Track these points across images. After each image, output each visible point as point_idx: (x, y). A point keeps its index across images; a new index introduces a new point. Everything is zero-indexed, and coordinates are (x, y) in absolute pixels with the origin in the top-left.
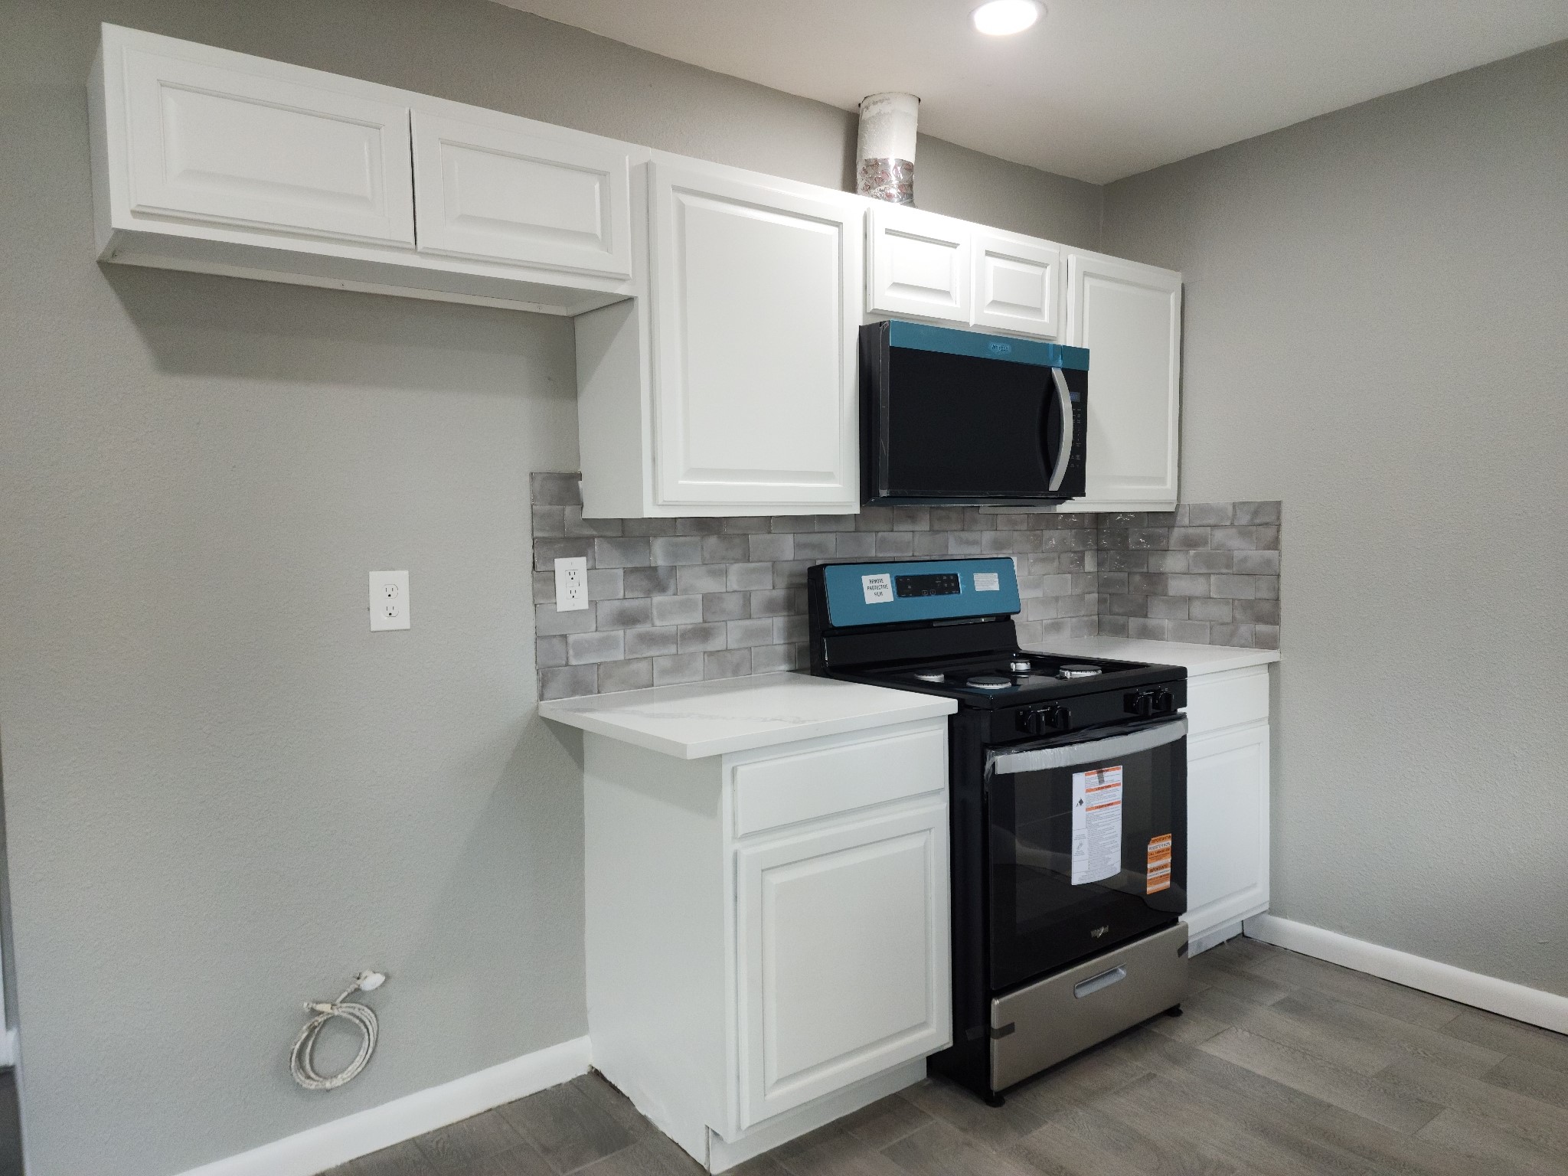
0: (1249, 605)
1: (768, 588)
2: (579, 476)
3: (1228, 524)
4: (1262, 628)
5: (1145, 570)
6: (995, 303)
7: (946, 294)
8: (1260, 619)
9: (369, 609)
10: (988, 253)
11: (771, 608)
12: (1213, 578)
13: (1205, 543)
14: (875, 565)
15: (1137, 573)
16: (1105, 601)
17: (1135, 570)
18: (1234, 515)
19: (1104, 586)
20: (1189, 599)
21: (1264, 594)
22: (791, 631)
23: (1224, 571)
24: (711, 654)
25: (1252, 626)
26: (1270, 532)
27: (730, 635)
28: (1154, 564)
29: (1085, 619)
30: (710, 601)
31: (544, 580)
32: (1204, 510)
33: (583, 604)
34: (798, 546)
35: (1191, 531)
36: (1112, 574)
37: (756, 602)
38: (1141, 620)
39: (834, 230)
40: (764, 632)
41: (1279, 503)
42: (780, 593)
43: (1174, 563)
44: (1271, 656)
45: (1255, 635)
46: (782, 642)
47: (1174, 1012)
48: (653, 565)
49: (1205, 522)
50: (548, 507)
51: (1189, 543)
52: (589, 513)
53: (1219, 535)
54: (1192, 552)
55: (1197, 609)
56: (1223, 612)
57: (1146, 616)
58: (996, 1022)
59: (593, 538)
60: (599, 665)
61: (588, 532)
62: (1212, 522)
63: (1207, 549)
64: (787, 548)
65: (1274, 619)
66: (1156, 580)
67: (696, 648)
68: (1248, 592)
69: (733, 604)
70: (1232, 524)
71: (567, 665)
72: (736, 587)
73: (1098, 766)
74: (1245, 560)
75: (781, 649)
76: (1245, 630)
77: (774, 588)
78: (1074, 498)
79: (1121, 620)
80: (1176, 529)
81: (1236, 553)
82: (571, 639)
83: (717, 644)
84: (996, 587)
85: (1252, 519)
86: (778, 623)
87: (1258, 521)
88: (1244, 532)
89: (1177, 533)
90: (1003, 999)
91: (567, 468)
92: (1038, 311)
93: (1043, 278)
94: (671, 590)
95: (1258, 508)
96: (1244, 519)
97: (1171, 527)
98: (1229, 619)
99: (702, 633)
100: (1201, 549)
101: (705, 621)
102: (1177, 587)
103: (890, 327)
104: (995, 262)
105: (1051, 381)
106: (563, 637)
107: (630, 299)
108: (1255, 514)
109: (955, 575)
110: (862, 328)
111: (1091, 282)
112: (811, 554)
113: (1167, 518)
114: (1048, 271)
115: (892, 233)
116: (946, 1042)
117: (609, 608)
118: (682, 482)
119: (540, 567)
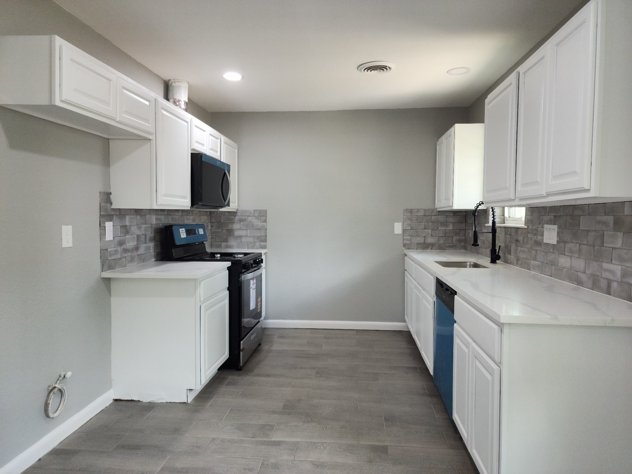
0: (258, 237)
1: (150, 234)
2: (111, 193)
3: (252, 215)
4: (262, 244)
5: (227, 228)
6: (211, 149)
7: (203, 145)
8: (262, 241)
9: (62, 240)
10: (211, 135)
11: (151, 240)
12: (248, 230)
13: (246, 221)
14: (182, 226)
15: (224, 229)
16: (213, 238)
17: (223, 228)
18: (254, 213)
19: (213, 233)
20: (241, 237)
21: (263, 234)
22: (156, 247)
23: (251, 228)
24: (138, 255)
25: (260, 243)
26: (264, 218)
27: (141, 251)
28: (230, 227)
29: (209, 243)
30: (138, 237)
31: (102, 228)
32: (245, 211)
33: (112, 239)
34: (157, 219)
35: (241, 217)
36: (216, 230)
37: (148, 237)
38: (226, 243)
39: (186, 124)
40: (149, 248)
41: (266, 211)
42: (152, 235)
43: (236, 226)
45: (260, 245)
46: (153, 251)
47: (260, 344)
48: (126, 225)
49: (245, 215)
50: (104, 204)
51: (241, 221)
52: (114, 206)
53: (250, 219)
54: (242, 223)
55: (243, 239)
56: (252, 240)
57: (227, 242)
58: (241, 348)
59: (113, 215)
60: (115, 259)
61: (113, 213)
62: (247, 215)
63: (246, 222)
64: (153, 220)
65: (265, 241)
66: (230, 232)
67: (135, 253)
68: (258, 234)
69: (143, 238)
71: (108, 260)
72: (144, 233)
74: (257, 225)
75: (153, 253)
76: (257, 244)
78: (226, 207)
79: (220, 243)
80: (237, 217)
81: (255, 223)
82: (109, 250)
83: (139, 252)
84: (203, 233)
85: (259, 214)
86: (152, 245)
87: (260, 215)
88: (257, 218)
89: (237, 218)
90: (243, 341)
91: (108, 191)
92: (217, 152)
93: (217, 142)
94: (130, 234)
95: (261, 211)
96: (257, 215)
97: (235, 216)
98: (253, 242)
99: (137, 248)
100: (244, 222)
101: (137, 244)
102: (237, 233)
103: (202, 155)
104: (211, 137)
105: (225, 173)
106: (107, 250)
107: (150, 140)
108: (260, 213)
109: (195, 229)
110: (192, 154)
111: (225, 144)
112: (159, 222)
113: (234, 214)
114: (219, 141)
115: (196, 126)
116: (228, 357)
117: (117, 239)
118: (163, 198)
119: (102, 225)
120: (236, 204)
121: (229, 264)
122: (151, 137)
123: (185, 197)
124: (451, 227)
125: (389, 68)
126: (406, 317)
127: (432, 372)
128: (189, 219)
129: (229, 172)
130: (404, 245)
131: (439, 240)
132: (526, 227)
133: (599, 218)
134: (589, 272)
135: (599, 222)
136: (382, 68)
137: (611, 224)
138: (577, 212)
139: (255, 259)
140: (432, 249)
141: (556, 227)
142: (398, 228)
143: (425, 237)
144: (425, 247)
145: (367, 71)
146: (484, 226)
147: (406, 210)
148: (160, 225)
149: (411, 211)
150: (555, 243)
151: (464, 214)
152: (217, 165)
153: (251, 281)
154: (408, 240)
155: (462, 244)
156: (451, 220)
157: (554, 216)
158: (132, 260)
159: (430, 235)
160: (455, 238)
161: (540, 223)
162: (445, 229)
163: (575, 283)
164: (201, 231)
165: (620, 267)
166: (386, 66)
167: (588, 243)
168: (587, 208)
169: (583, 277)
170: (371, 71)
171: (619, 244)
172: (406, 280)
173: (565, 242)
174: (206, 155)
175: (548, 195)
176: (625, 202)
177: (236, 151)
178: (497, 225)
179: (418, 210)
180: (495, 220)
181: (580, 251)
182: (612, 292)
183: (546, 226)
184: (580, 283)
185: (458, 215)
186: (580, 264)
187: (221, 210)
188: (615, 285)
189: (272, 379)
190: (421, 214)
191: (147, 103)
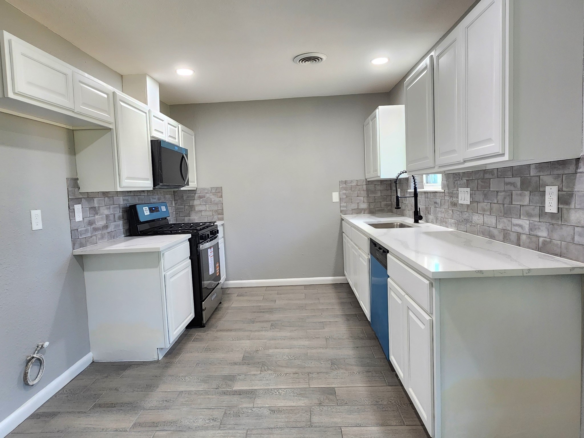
0: (216, 211)
1: (119, 213)
2: (78, 179)
3: (210, 192)
4: (220, 216)
5: (189, 205)
6: (170, 136)
7: (162, 133)
8: (219, 214)
9: (32, 223)
10: (169, 124)
11: (119, 219)
12: (207, 205)
13: (205, 197)
14: (145, 204)
15: (186, 206)
16: (178, 213)
18: (211, 190)
19: (177, 209)
20: (201, 211)
21: (220, 208)
22: (124, 224)
23: (210, 203)
24: (108, 233)
25: (217, 216)
26: (220, 194)
27: (111, 228)
28: (191, 203)
29: (174, 218)
30: (107, 216)
31: (71, 211)
32: (204, 189)
33: (81, 219)
34: (124, 200)
35: (200, 194)
36: (180, 206)
37: (117, 216)
39: (145, 114)
40: (118, 226)
41: (222, 187)
42: (121, 214)
43: (196, 202)
44: (222, 222)
45: (218, 218)
46: (122, 228)
47: (221, 303)
48: (95, 206)
49: (204, 192)
50: (72, 189)
51: (200, 197)
52: (81, 191)
53: (208, 195)
54: (201, 200)
55: (204, 213)
56: (210, 213)
57: (190, 216)
58: (203, 308)
60: (85, 238)
61: (81, 197)
62: (206, 192)
63: (205, 199)
64: (121, 201)
65: (222, 214)
66: (192, 207)
67: (105, 231)
68: (216, 208)
69: (112, 218)
70: (211, 192)
71: (79, 238)
72: (112, 213)
73: (210, 248)
74: (214, 201)
75: (122, 230)
76: (215, 217)
77: (120, 212)
78: (186, 186)
79: (183, 218)
81: (212, 199)
82: (79, 230)
83: (109, 230)
86: (121, 223)
88: (214, 194)
89: (197, 195)
90: (204, 302)
91: (75, 177)
92: (175, 138)
93: (176, 130)
94: (99, 214)
95: (217, 188)
96: (214, 191)
97: (195, 193)
99: (106, 227)
100: (203, 199)
101: (107, 223)
102: (197, 208)
103: (161, 141)
104: (169, 126)
105: (183, 157)
106: (77, 230)
107: (110, 129)
108: (216, 190)
109: (158, 207)
110: (151, 141)
111: (183, 132)
112: (126, 202)
113: (194, 191)
114: (177, 129)
115: (154, 116)
116: (194, 316)
117: (86, 220)
118: (125, 181)
119: (71, 208)
120: (196, 183)
121: (189, 236)
122: (111, 127)
123: (147, 179)
124: (379, 194)
125: (321, 58)
126: (345, 272)
127: (369, 319)
128: (155, 199)
129: (187, 156)
130: (341, 211)
131: (369, 206)
132: (443, 191)
133: (507, 180)
134: (500, 226)
135: (507, 184)
136: (315, 59)
137: (519, 184)
138: (487, 176)
139: (212, 230)
140: (364, 213)
141: (468, 189)
142: (336, 197)
143: (358, 203)
144: (358, 211)
145: (302, 62)
146: (407, 191)
147: (341, 182)
148: (128, 205)
149: (346, 182)
150: (469, 203)
151: (390, 183)
152: (175, 150)
153: (209, 250)
154: (343, 207)
155: (388, 208)
156: (379, 188)
157: (467, 180)
158: (102, 237)
159: (363, 202)
160: (383, 203)
161: (455, 187)
162: (375, 196)
163: (487, 237)
164: (164, 209)
165: (528, 222)
166: (318, 57)
167: (497, 202)
168: (495, 172)
169: (495, 232)
170: (305, 62)
171: (526, 201)
172: (345, 241)
173: (478, 202)
174: (164, 142)
175: (465, 162)
176: (531, 165)
177: (193, 137)
178: (418, 190)
179: (352, 182)
180: (416, 186)
181: (491, 209)
182: (521, 244)
183: (460, 189)
184: (492, 237)
185: (385, 184)
186: (491, 220)
187: (182, 189)
188: (524, 237)
189: (233, 333)
190: (354, 184)
191: (106, 96)
